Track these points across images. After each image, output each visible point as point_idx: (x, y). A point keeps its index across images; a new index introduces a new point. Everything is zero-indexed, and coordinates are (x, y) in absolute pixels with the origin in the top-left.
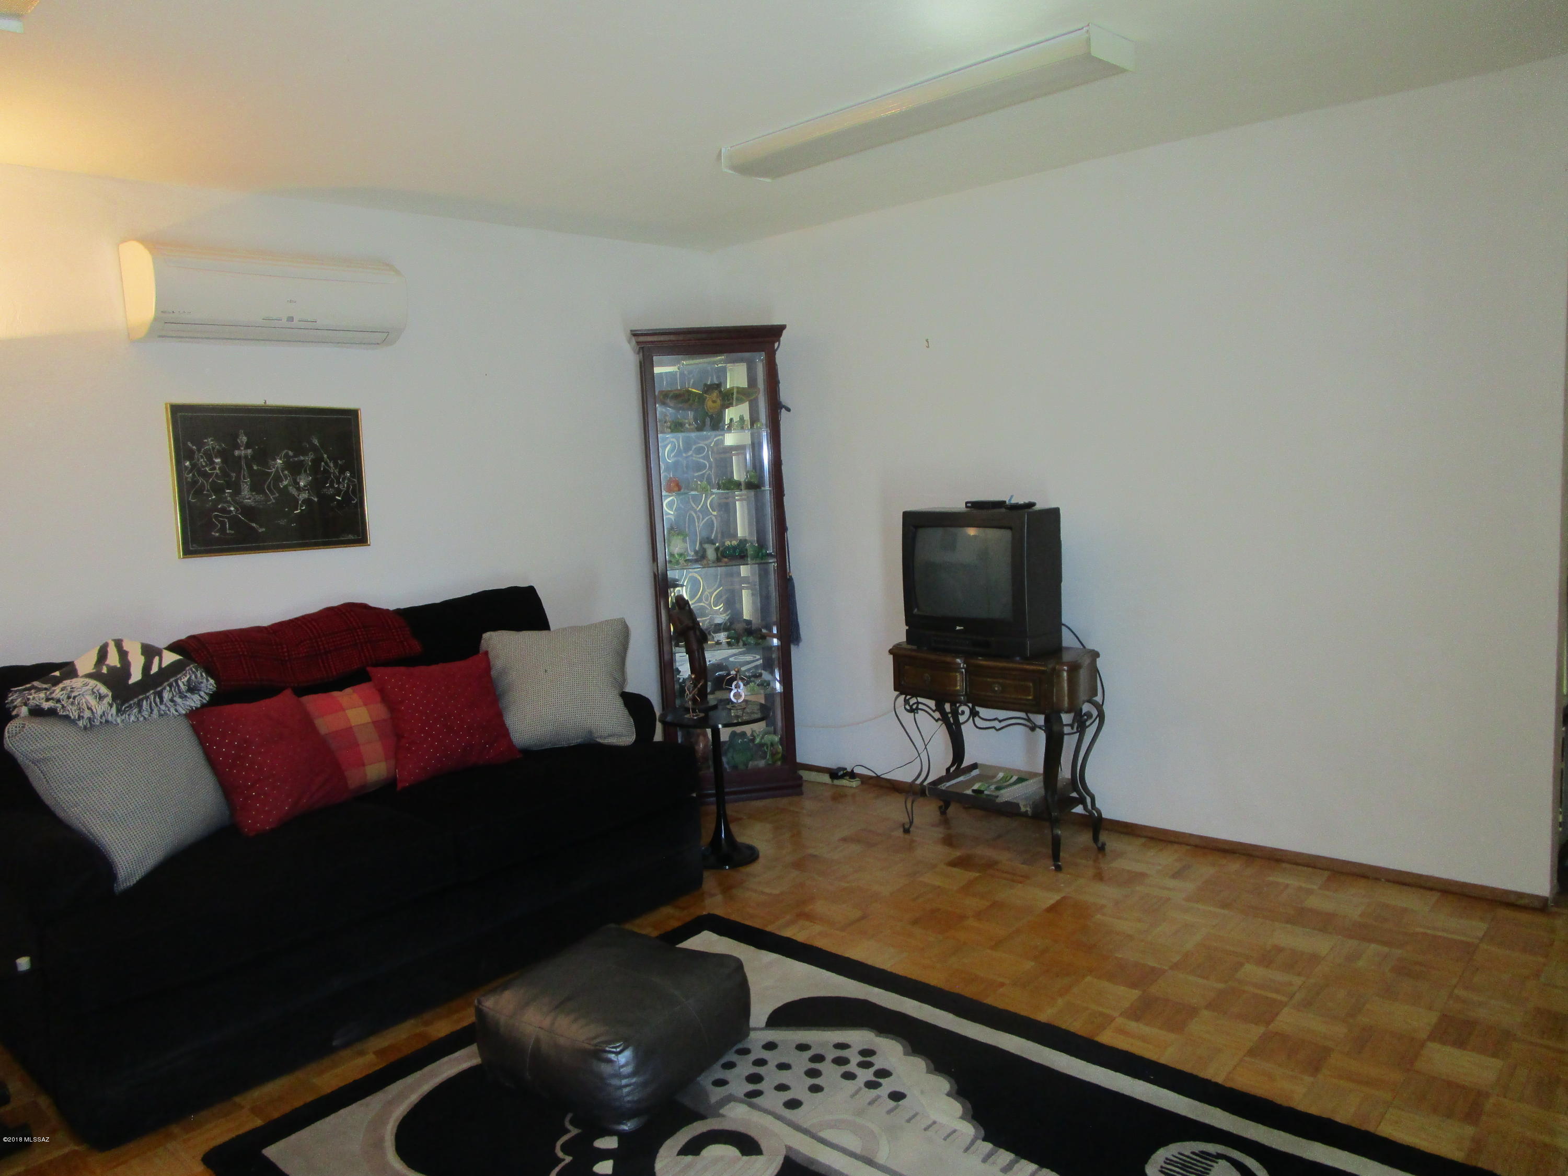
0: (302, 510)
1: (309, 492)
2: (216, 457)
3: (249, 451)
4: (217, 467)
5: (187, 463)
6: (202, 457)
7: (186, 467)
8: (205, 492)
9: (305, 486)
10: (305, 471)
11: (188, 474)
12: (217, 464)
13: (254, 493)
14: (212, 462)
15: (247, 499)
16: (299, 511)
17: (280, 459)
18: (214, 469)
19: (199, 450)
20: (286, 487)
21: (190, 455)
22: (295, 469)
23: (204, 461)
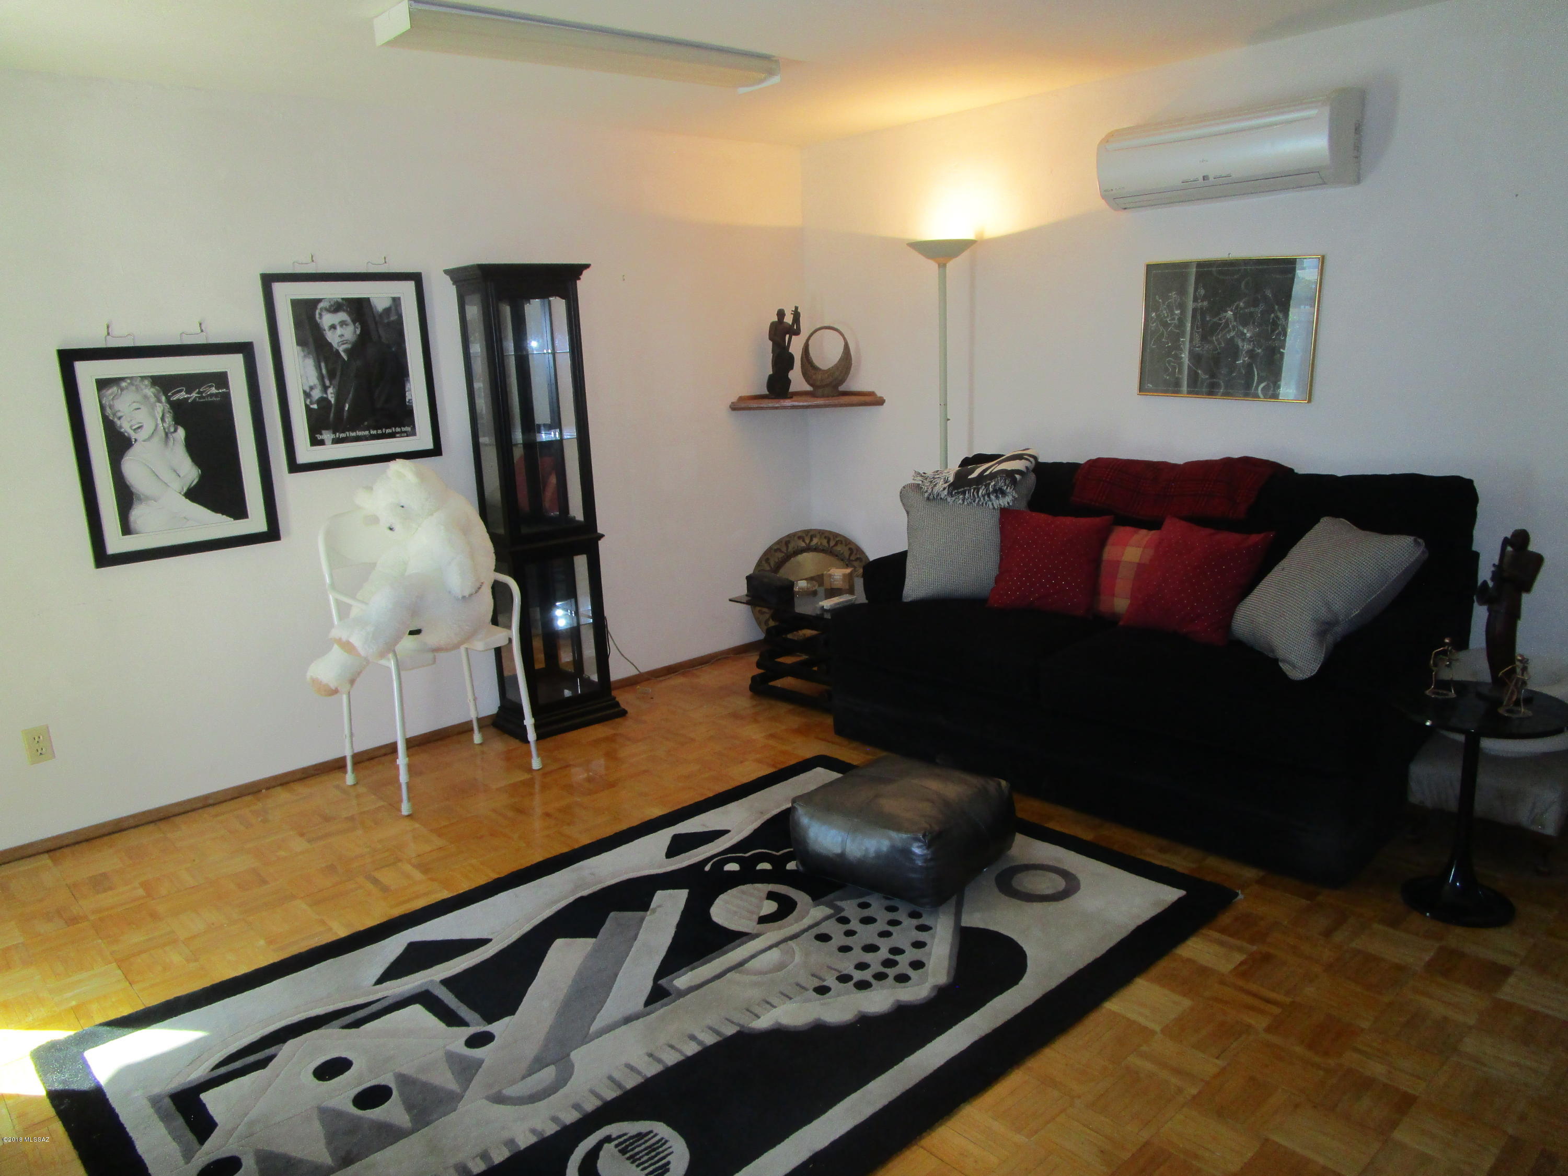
0: (1244, 361)
1: (1254, 344)
2: (1177, 310)
3: (1205, 303)
4: (1177, 318)
5: (1154, 315)
6: (1165, 309)
7: (1152, 318)
8: (1163, 340)
9: (1251, 337)
10: (1254, 323)
11: (1153, 323)
12: (1176, 314)
13: (1203, 343)
14: (1173, 314)
15: (1198, 347)
16: (1242, 361)
17: (1231, 311)
18: (1174, 319)
19: (1164, 303)
20: (1232, 338)
21: (1156, 310)
22: (1244, 319)
23: (1167, 312)
